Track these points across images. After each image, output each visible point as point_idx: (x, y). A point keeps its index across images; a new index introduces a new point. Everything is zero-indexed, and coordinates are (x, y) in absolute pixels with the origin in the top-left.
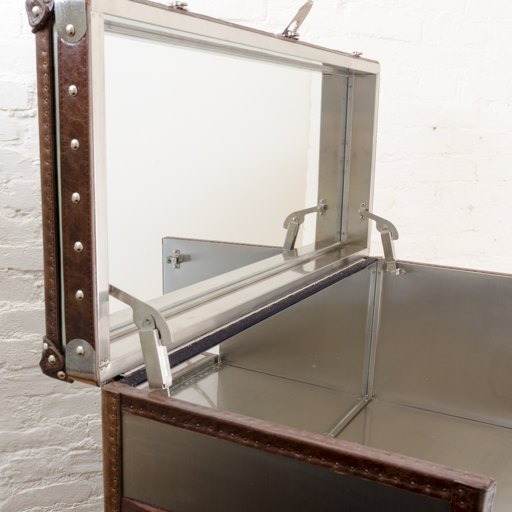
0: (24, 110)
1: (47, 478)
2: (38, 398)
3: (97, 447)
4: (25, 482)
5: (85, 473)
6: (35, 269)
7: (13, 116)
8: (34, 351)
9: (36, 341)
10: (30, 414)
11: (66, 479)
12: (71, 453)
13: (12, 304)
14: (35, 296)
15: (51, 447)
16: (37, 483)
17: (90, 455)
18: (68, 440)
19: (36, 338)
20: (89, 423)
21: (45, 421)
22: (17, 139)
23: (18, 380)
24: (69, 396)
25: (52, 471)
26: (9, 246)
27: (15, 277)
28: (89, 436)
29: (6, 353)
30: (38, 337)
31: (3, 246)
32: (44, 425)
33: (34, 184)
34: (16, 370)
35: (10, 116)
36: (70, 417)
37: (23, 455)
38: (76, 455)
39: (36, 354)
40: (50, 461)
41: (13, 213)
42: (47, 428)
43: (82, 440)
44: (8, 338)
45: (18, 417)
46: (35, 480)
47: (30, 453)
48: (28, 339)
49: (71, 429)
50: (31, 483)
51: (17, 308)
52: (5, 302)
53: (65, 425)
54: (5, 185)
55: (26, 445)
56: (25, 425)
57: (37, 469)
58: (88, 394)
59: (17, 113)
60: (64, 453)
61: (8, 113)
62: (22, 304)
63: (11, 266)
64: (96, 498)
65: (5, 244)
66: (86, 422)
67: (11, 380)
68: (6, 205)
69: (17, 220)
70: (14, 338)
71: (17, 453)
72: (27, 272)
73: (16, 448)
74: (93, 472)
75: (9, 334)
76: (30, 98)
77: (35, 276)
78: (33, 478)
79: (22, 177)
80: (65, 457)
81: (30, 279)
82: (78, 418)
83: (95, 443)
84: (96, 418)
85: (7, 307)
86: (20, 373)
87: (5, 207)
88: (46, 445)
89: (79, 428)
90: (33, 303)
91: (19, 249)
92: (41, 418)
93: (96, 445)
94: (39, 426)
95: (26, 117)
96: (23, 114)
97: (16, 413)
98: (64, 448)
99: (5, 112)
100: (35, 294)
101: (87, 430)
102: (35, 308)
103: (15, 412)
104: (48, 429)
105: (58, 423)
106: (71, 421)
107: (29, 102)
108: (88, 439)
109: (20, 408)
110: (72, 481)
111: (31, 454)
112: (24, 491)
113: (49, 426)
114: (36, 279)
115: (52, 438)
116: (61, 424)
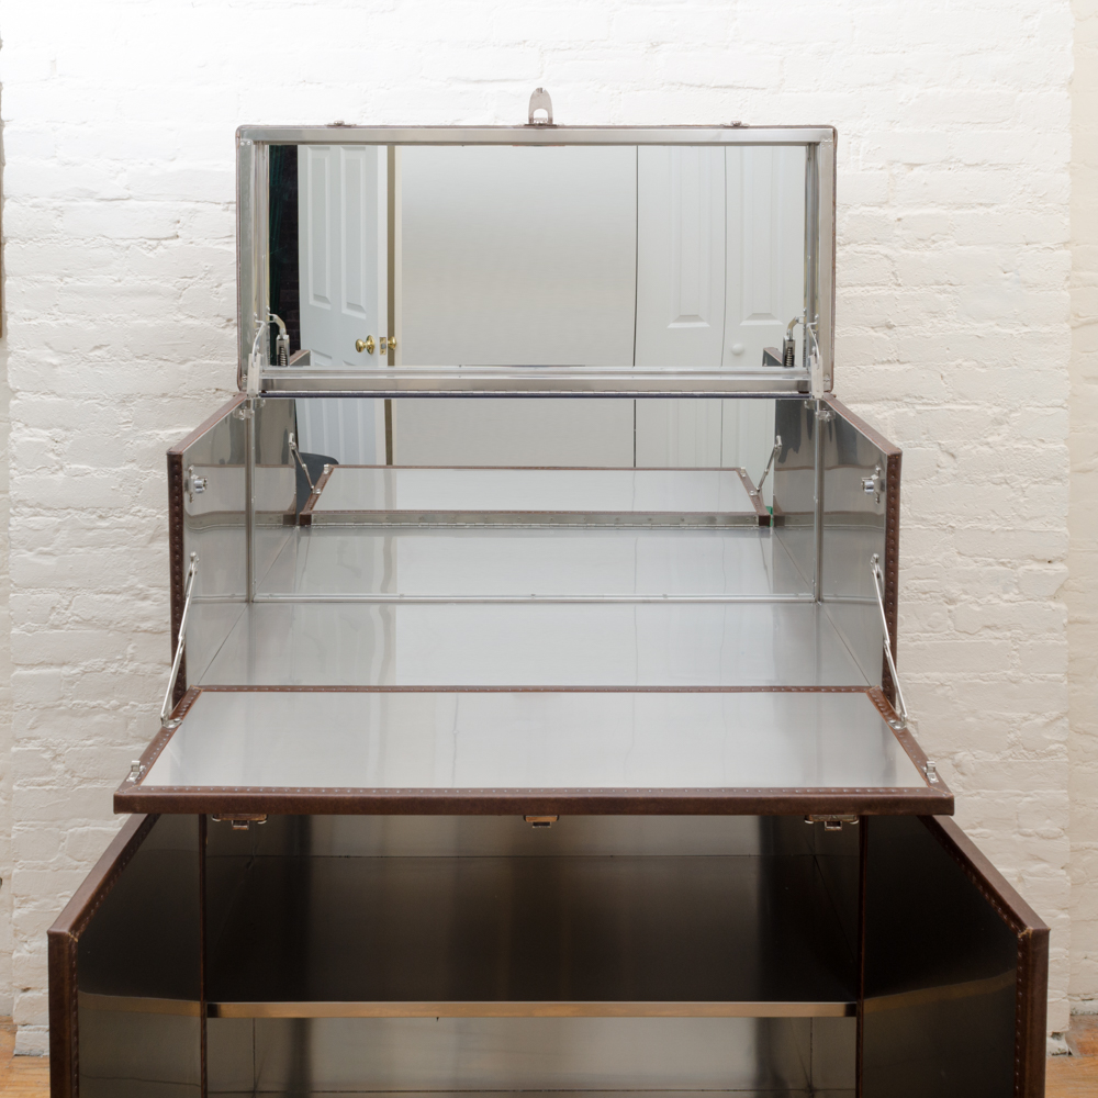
7: (227, 209)
26: (218, 362)
31: (211, 362)
35: (224, 210)
41: (224, 323)
54: (216, 290)
61: (220, 207)
63: (220, 387)
65: (215, 359)
68: (216, 313)
69: (228, 332)
87: (215, 316)
91: (228, 365)
99: (218, 206)
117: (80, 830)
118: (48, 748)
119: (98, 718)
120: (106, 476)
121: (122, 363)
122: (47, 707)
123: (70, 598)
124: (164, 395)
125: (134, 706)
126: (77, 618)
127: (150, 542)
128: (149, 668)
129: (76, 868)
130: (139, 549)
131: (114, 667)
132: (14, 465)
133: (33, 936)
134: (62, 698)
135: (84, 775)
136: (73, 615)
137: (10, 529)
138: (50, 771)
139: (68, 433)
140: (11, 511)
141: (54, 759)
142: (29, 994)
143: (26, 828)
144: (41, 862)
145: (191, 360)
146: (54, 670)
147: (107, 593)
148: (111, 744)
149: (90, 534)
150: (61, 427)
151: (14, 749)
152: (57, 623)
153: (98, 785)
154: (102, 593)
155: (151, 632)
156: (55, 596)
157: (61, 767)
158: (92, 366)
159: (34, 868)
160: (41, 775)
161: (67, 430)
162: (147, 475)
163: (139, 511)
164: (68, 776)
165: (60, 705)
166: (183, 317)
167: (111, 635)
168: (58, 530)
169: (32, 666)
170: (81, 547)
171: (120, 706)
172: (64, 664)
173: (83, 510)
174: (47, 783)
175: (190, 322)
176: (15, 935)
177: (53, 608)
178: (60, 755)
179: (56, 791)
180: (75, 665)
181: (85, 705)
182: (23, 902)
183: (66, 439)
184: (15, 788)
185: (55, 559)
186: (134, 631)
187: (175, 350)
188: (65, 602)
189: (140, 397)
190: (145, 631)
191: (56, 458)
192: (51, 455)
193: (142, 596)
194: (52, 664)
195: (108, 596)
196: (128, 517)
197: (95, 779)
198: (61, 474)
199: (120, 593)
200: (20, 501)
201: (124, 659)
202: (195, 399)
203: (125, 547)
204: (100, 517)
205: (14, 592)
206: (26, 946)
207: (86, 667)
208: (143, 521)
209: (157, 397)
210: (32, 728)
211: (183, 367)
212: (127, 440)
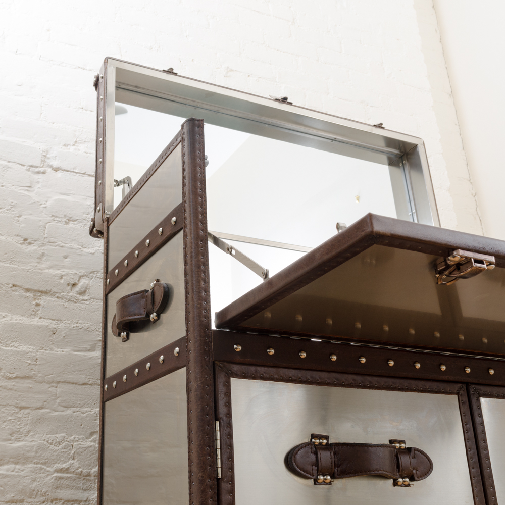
0: (37, 167)
2: (27, 411)
3: (82, 472)
5: (69, 501)
6: (36, 288)
7: (28, 170)
8: (29, 361)
9: (32, 352)
10: (18, 427)
12: (55, 475)
13: (13, 316)
15: (36, 466)
17: (75, 480)
18: (53, 460)
19: (31, 350)
20: (75, 444)
21: (32, 436)
22: (30, 187)
23: (11, 389)
24: (57, 413)
25: (35, 493)
26: (16, 266)
27: (17, 293)
28: (73, 459)
29: (3, 360)
30: (33, 349)
31: (11, 266)
32: (31, 440)
33: (40, 221)
34: (10, 378)
35: (27, 170)
36: (57, 436)
37: (8, 470)
38: (60, 478)
39: (30, 364)
40: (34, 480)
41: (21, 241)
42: (33, 443)
43: (67, 462)
44: (5, 347)
45: (7, 427)
46: (17, 502)
47: (15, 468)
48: (24, 349)
49: (57, 448)
51: (16, 320)
52: (7, 314)
53: (51, 444)
54: (17, 218)
55: (12, 460)
56: (12, 438)
57: (20, 487)
58: (75, 413)
59: (32, 169)
60: (48, 473)
61: (25, 168)
62: (21, 318)
63: (16, 283)
65: (13, 264)
66: (72, 444)
67: (4, 388)
68: (17, 234)
69: (24, 247)
70: (11, 347)
71: (2, 467)
72: (28, 290)
73: (1, 462)
75: (7, 343)
76: (43, 159)
77: (35, 295)
78: (15, 498)
79: (31, 214)
80: (49, 478)
81: (29, 297)
82: (64, 437)
83: (80, 467)
84: (81, 440)
85: (8, 318)
86: (13, 382)
87: (15, 235)
88: (31, 462)
89: (64, 448)
90: (30, 319)
91: (23, 269)
92: (29, 432)
93: (80, 470)
94: (26, 441)
95: (38, 173)
96: (37, 170)
97: (5, 424)
98: (48, 469)
99: (23, 167)
100: (33, 311)
101: (73, 452)
102: (32, 323)
103: (4, 422)
104: (35, 445)
105: (44, 440)
106: (57, 440)
107: (42, 162)
108: (73, 461)
109: (10, 418)
111: (16, 470)
113: (36, 441)
114: (35, 299)
115: (38, 455)
116: (47, 442)
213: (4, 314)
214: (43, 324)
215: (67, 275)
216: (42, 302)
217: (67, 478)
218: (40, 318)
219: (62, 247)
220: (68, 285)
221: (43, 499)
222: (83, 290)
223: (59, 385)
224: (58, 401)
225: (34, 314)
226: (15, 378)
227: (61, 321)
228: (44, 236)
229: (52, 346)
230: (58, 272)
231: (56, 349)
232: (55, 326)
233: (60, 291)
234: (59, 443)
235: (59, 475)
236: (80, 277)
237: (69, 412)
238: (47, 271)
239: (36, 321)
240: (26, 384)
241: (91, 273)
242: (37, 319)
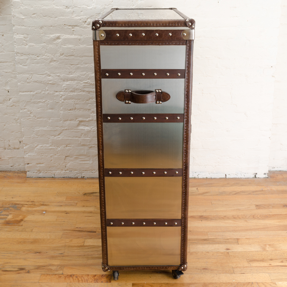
1: (77, 91)
2: (73, 66)
4: (70, 91)
5: (88, 91)
6: (72, 25)
8: (72, 50)
10: (71, 70)
11: (82, 92)
12: (83, 84)
14: (72, 33)
16: (74, 92)
18: (82, 80)
19: (72, 47)
21: (76, 73)
23: (67, 59)
24: (83, 66)
25: (78, 89)
26: (64, 18)
27: (66, 27)
28: (89, 79)
29: (64, 51)
34: (67, 56)
36: (83, 73)
37: (69, 83)
38: (85, 85)
40: (77, 86)
41: (65, 7)
42: (76, 75)
44: (64, 46)
45: (68, 71)
46: (73, 91)
47: (71, 82)
48: (70, 47)
49: (83, 76)
50: (72, 92)
53: (82, 75)
55: (70, 80)
56: (70, 74)
57: (73, 88)
62: (68, 36)
63: (65, 24)
64: (92, 100)
66: (88, 75)
67: (66, 59)
68: (63, 5)
69: (66, 10)
70: (66, 46)
71: (68, 82)
72: (70, 26)
73: (67, 81)
74: (90, 91)
77: (72, 27)
78: (72, 90)
80: (81, 85)
81: (70, 28)
82: (86, 73)
84: (91, 74)
85: (64, 36)
88: (76, 81)
89: (86, 76)
91: (67, 18)
92: (75, 72)
94: (74, 74)
98: (81, 82)
105: (79, 74)
108: (88, 80)
109: (68, 68)
110: (84, 93)
112: (70, 94)
114: (73, 28)
115: (78, 79)
117: (38, 129)
118: (29, 111)
119: (40, 104)
120: (38, 46)
121: (40, 18)
122: (28, 102)
123: (31, 76)
124: (51, 26)
125: (49, 101)
126: (34, 81)
127: (50, 63)
128: (52, 92)
129: (38, 138)
130: (47, 64)
131: (43, 92)
132: (15, 44)
133: (29, 152)
134: (31, 99)
135: (38, 117)
136: (33, 80)
137: (16, 59)
138: (30, 116)
139: (28, 36)
140: (16, 55)
141: (30, 113)
142: (29, 165)
143: (25, 129)
144: (29, 136)
145: (57, 17)
146: (29, 93)
147: (40, 75)
148: (44, 110)
149: (35, 61)
150: (26, 34)
151: (21, 111)
152: (29, 82)
153: (41, 119)
154: (39, 75)
155: (52, 84)
156: (27, 76)
157: (32, 115)
158: (33, 19)
159: (28, 138)
160: (28, 117)
161: (28, 35)
162: (48, 46)
163: (47, 55)
164: (34, 117)
165: (31, 101)
166: (55, 6)
167: (42, 85)
168: (27, 60)
169: (24, 92)
170: (33, 64)
171: (45, 101)
172: (31, 92)
173: (33, 55)
174: (29, 119)
175: (57, 7)
176: (25, 152)
177: (28, 78)
178: (32, 112)
179: (32, 120)
180: (34, 92)
181: (37, 101)
182: (26, 145)
183: (27, 37)
184: (22, 120)
185: (27, 67)
186: (48, 84)
187: (53, 15)
188: (30, 77)
189: (45, 27)
190: (50, 84)
191: (25, 42)
192: (24, 41)
193: (49, 75)
194: (28, 92)
195: (41, 76)
196: (44, 57)
197: (41, 118)
198: (27, 46)
199: (43, 75)
200: (17, 53)
201: (46, 90)
202: (59, 27)
203: (44, 64)
204: (38, 57)
205: (18, 75)
206: (27, 155)
207: (37, 92)
208: (48, 57)
209: (49, 26)
210: (25, 106)
211: (56, 19)
212: (43, 37)
213: (63, 35)
214: (76, 37)
215: (83, 18)
216: (75, 29)
217: (87, 85)
218: (75, 35)
219: (80, 8)
220: (83, 22)
221: (80, 91)
222: (88, 23)
223: (83, 57)
224: (83, 62)
225: (73, 34)
226: (69, 56)
227: (82, 36)
228: (73, 4)
229: (80, 45)
230: (79, 18)
231: (81, 45)
232: (80, 38)
233: (80, 25)
234: (84, 75)
235: (85, 84)
236: (87, 19)
237: (87, 65)
238: (75, 18)
239: (73, 37)
240: (72, 57)
241: (91, 16)
242: (74, 36)
